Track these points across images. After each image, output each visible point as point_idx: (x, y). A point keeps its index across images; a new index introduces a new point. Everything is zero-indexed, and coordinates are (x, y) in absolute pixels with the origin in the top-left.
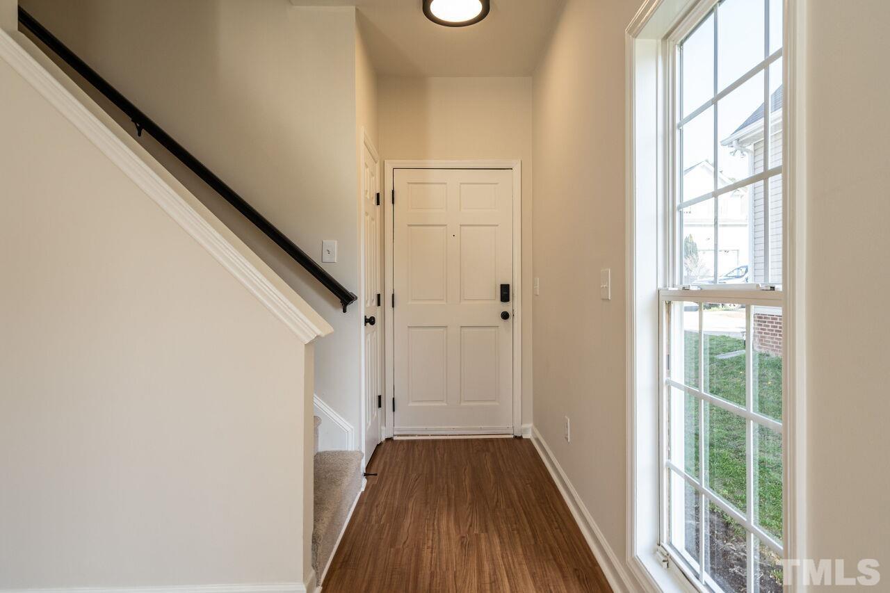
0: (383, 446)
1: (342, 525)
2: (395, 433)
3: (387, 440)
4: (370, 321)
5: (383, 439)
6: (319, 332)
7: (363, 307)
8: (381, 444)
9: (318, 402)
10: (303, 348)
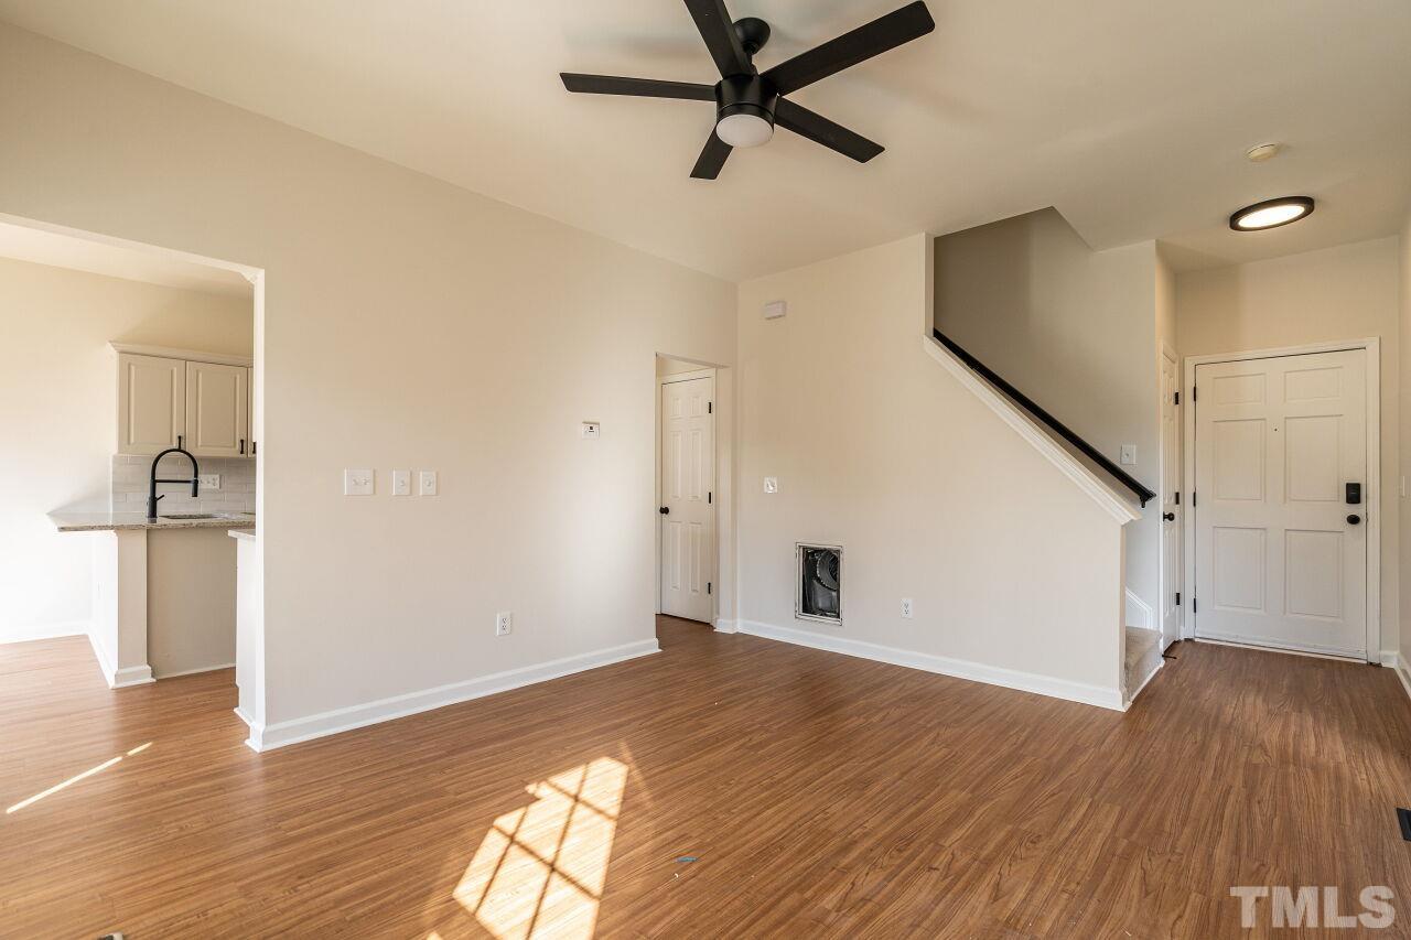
0: (1181, 645)
1: (1144, 679)
2: (1197, 635)
3: (1186, 640)
4: (1170, 517)
5: (1182, 639)
6: (1132, 517)
7: (1161, 503)
8: (1179, 642)
9: (1129, 593)
10: (1118, 531)
